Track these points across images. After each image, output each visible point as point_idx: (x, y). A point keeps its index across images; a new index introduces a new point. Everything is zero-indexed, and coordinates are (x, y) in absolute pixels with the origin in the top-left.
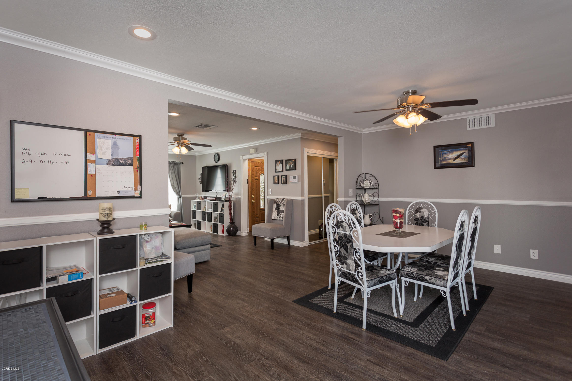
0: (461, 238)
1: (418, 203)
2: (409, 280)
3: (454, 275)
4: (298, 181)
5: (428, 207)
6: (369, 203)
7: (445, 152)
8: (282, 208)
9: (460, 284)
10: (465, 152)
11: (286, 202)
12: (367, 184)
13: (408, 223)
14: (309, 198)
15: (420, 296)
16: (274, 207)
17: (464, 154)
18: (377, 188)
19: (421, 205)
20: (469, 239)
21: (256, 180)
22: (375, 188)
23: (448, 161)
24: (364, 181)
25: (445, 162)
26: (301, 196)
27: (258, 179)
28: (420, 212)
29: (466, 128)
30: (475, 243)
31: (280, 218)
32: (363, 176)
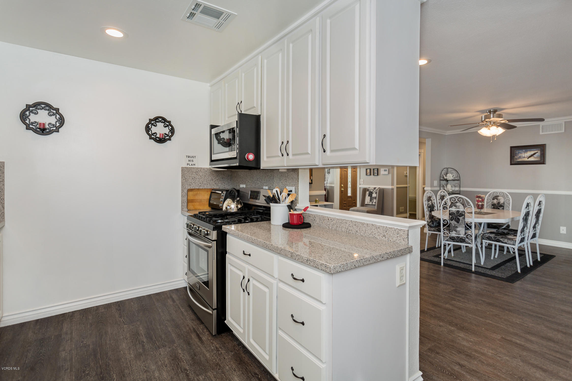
0: (527, 214)
1: (494, 192)
2: (488, 242)
3: (521, 239)
4: (389, 173)
5: (504, 195)
6: (451, 192)
7: (520, 151)
8: (374, 195)
9: (526, 246)
10: (537, 152)
11: (378, 190)
12: (450, 177)
13: (486, 208)
14: (397, 188)
15: (496, 257)
16: (367, 194)
17: (537, 154)
18: (458, 180)
19: (498, 194)
20: (534, 217)
21: (345, 172)
22: (457, 179)
23: (523, 159)
24: (447, 174)
25: (520, 160)
26: (392, 186)
27: (346, 171)
28: (497, 199)
29: (539, 132)
30: (540, 220)
31: (372, 203)
32: (446, 170)
